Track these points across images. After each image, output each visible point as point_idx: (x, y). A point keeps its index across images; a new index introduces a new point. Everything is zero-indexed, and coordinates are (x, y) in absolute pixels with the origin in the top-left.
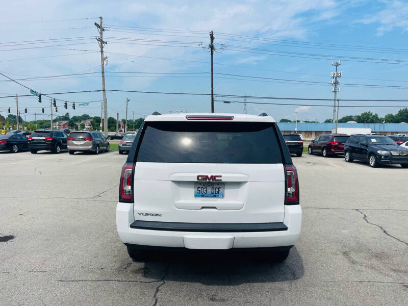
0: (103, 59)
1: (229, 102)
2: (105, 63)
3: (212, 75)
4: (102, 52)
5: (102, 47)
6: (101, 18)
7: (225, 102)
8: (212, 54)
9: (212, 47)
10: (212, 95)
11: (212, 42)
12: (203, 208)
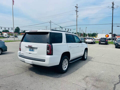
0: (77, 16)
1: (119, 26)
2: (77, 17)
3: (113, 17)
4: (77, 14)
5: (77, 13)
6: (77, 4)
7: (118, 26)
8: (113, 10)
9: (113, 7)
10: (112, 24)
11: (113, 5)
12: (29, 53)
